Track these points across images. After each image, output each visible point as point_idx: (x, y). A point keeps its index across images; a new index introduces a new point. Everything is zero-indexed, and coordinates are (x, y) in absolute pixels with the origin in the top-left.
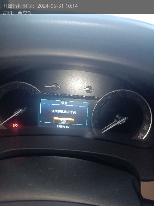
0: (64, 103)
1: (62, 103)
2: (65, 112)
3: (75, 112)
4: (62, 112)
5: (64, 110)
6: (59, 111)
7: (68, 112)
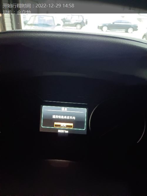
0: (64, 109)
1: (62, 109)
2: (65, 117)
3: (74, 118)
4: (62, 117)
5: (64, 116)
6: (60, 117)
7: (68, 118)
